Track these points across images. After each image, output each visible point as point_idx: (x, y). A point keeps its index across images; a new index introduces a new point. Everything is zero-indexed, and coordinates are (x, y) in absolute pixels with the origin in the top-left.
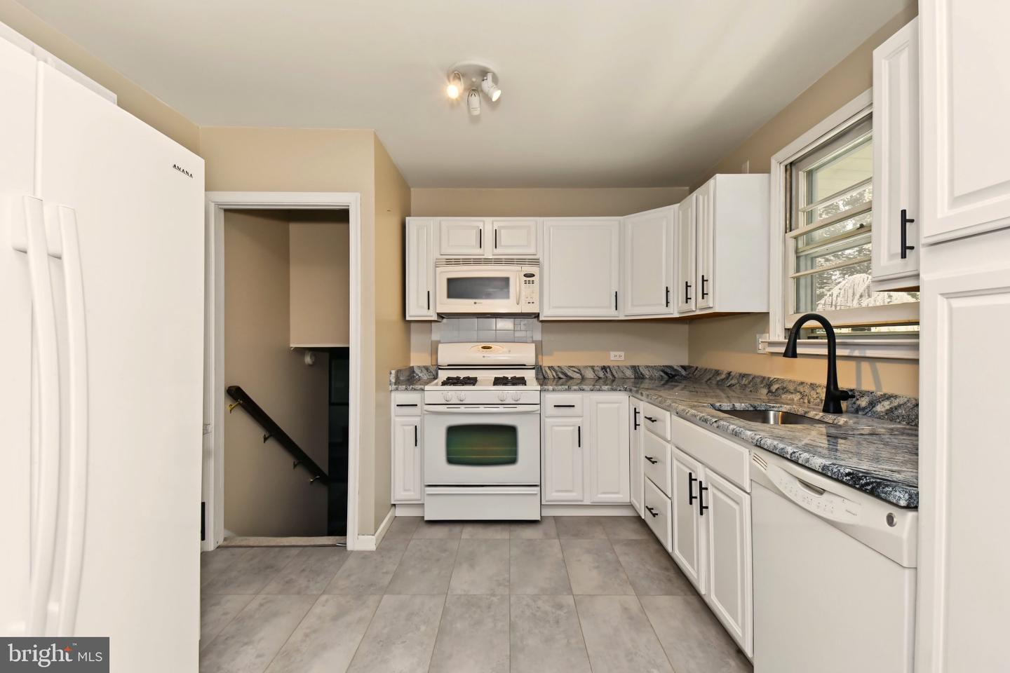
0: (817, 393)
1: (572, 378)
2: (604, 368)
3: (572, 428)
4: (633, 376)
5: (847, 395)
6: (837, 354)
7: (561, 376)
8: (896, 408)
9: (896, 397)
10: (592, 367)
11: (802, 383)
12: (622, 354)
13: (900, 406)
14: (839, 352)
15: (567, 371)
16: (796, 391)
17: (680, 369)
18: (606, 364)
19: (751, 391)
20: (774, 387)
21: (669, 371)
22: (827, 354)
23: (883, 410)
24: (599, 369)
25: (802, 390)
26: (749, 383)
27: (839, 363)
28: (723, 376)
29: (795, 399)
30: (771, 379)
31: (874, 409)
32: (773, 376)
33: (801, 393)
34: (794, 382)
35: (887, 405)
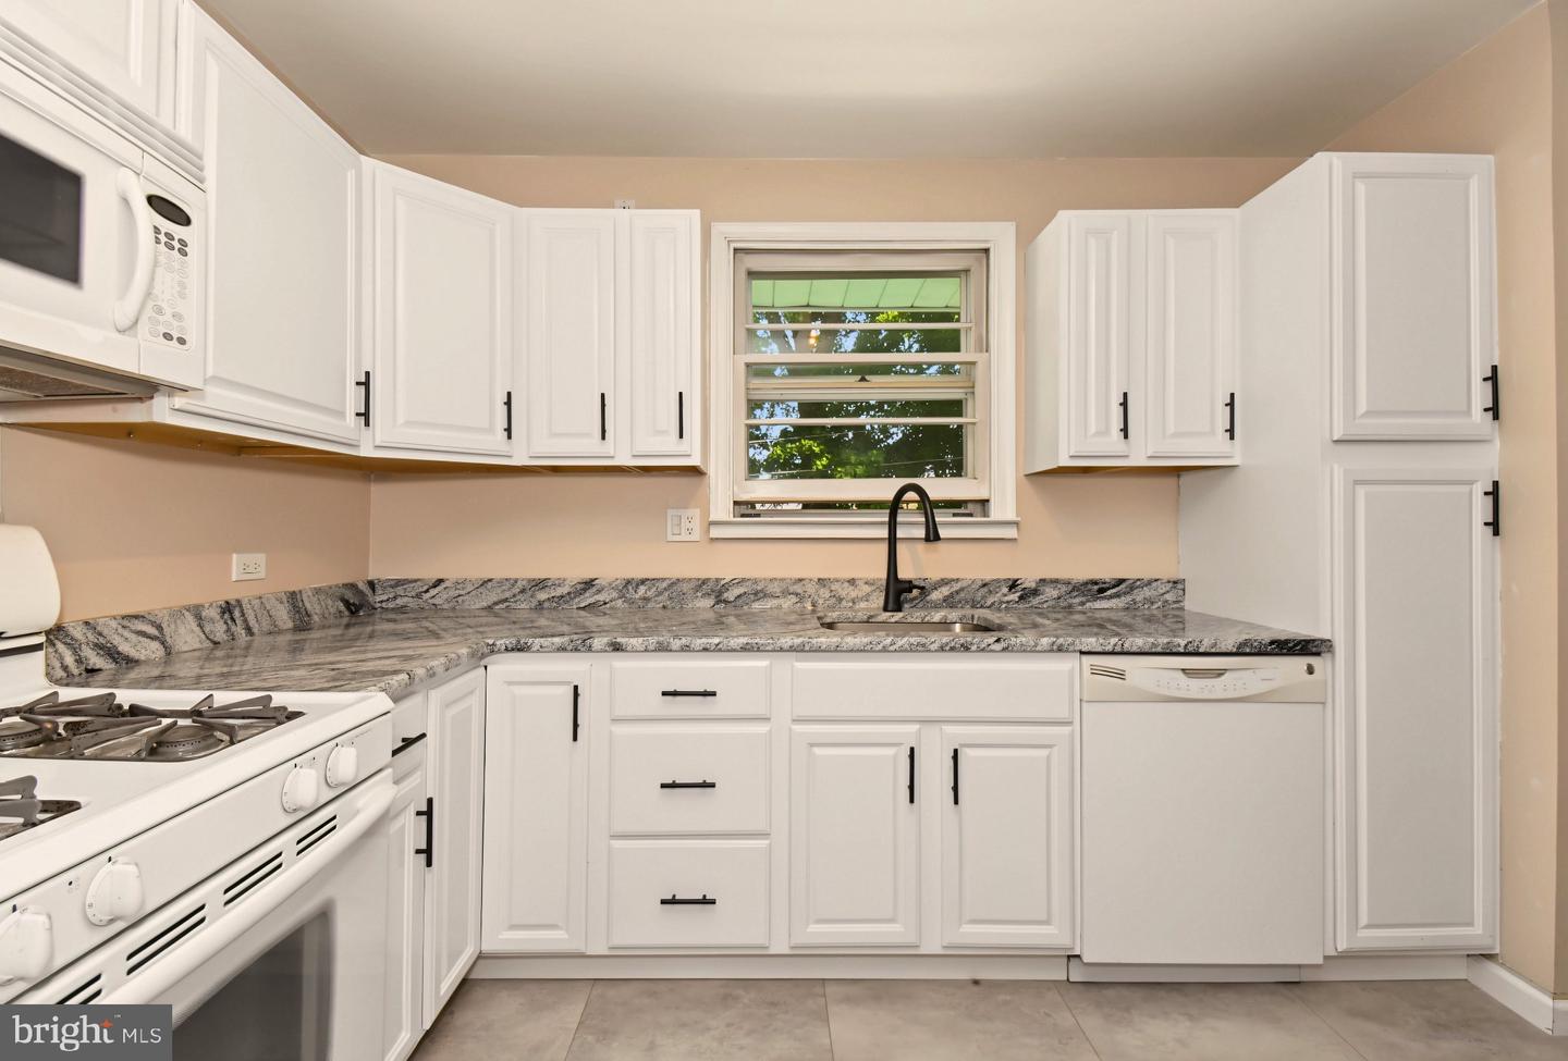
1: (131, 662)
2: (227, 609)
4: (290, 625)
5: (909, 586)
6: (898, 536)
8: (957, 592)
9: (957, 580)
10: (197, 612)
11: (800, 580)
12: (261, 558)
13: (962, 589)
14: (900, 533)
15: (116, 640)
16: (786, 593)
18: (231, 597)
19: (664, 607)
20: (730, 595)
21: (349, 596)
22: (886, 536)
23: (941, 597)
24: (214, 613)
25: (799, 591)
26: (660, 594)
27: (901, 548)
28: (564, 590)
29: (785, 606)
30: (723, 582)
31: (928, 598)
32: (727, 576)
33: (797, 594)
34: (782, 580)
35: (945, 591)
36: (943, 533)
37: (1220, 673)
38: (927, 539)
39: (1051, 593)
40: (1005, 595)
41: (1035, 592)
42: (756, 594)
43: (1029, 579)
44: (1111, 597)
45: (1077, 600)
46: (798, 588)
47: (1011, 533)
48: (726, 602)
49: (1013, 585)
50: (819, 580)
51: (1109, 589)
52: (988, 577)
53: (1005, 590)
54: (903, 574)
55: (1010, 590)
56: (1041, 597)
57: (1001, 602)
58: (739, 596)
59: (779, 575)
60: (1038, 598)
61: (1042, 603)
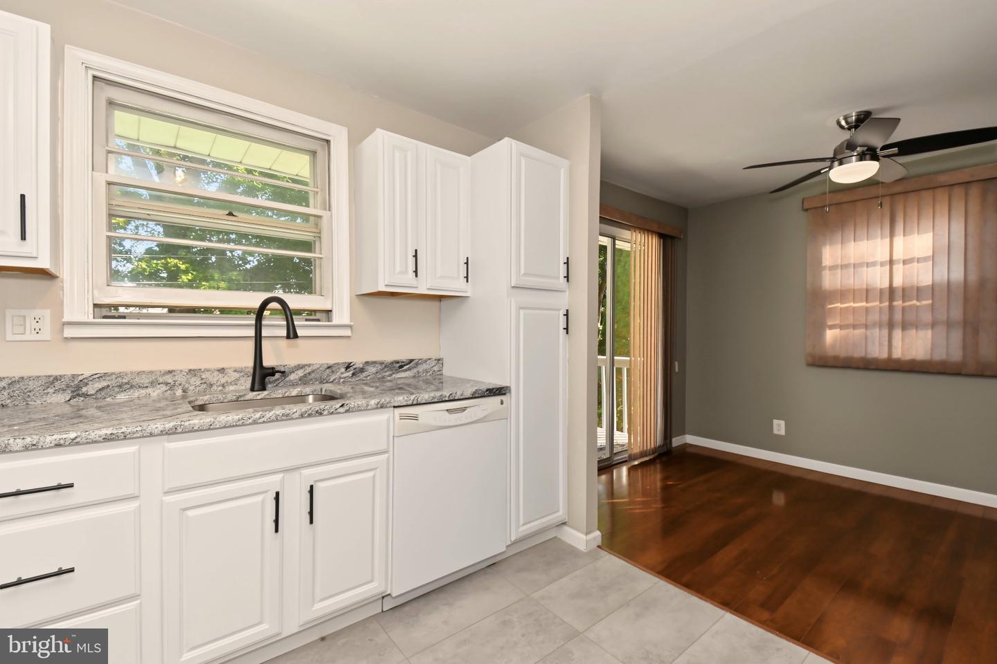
0: (202, 379)
6: (263, 335)
8: (309, 374)
9: (309, 365)
11: (170, 372)
13: (313, 372)
14: (265, 333)
16: (153, 384)
20: (91, 389)
22: (254, 335)
23: (297, 377)
27: (265, 343)
29: (154, 395)
30: (80, 378)
31: (287, 379)
33: (167, 384)
34: (151, 372)
35: (300, 373)
36: (300, 332)
37: (464, 409)
38: (288, 337)
39: (372, 370)
40: (342, 373)
41: (362, 370)
42: (120, 386)
43: (358, 361)
44: (406, 370)
45: (387, 373)
46: (169, 379)
47: (347, 332)
48: (86, 395)
49: (348, 367)
50: (190, 370)
51: (405, 365)
52: (331, 362)
53: (343, 370)
54: (267, 363)
55: (346, 370)
56: (366, 373)
57: (340, 378)
58: (103, 388)
59: (147, 368)
60: (364, 374)
61: (366, 377)
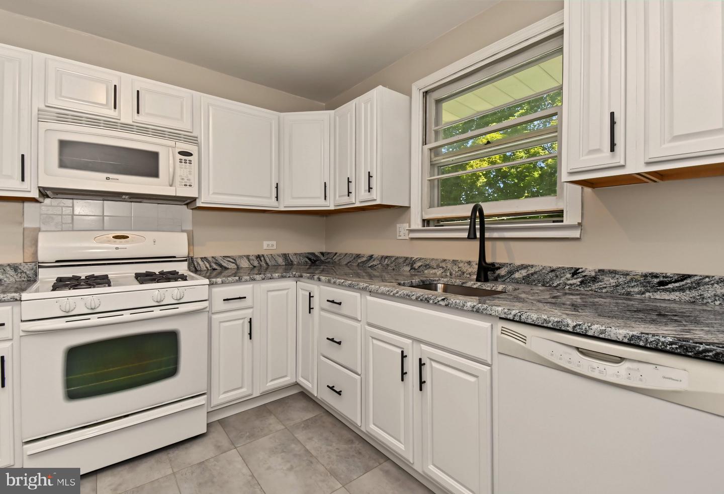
0: (459, 267)
1: (226, 269)
2: (258, 257)
3: (241, 321)
4: (284, 264)
5: (493, 267)
7: (215, 266)
8: (532, 274)
9: (532, 266)
10: (248, 257)
11: (445, 260)
12: (274, 243)
13: (535, 273)
15: (222, 262)
16: (438, 267)
17: (319, 255)
18: (260, 253)
19: (394, 269)
20: (416, 265)
21: (310, 256)
23: (521, 276)
24: (254, 258)
25: (444, 266)
26: (392, 263)
28: (365, 259)
29: (438, 273)
30: (413, 259)
31: (513, 276)
32: (415, 256)
33: (443, 268)
34: (437, 260)
35: (524, 273)
38: (469, 238)
39: (610, 281)
40: (568, 279)
41: (594, 279)
42: (426, 266)
43: (590, 267)
44: (673, 290)
45: (636, 290)
46: (443, 265)
47: (576, 234)
48: (415, 269)
49: (575, 272)
50: (453, 260)
51: (670, 282)
52: (554, 266)
53: (569, 276)
54: (489, 260)
55: (573, 276)
56: (600, 283)
57: (566, 284)
58: (420, 267)
59: (435, 257)
60: (597, 285)
61: (601, 289)
